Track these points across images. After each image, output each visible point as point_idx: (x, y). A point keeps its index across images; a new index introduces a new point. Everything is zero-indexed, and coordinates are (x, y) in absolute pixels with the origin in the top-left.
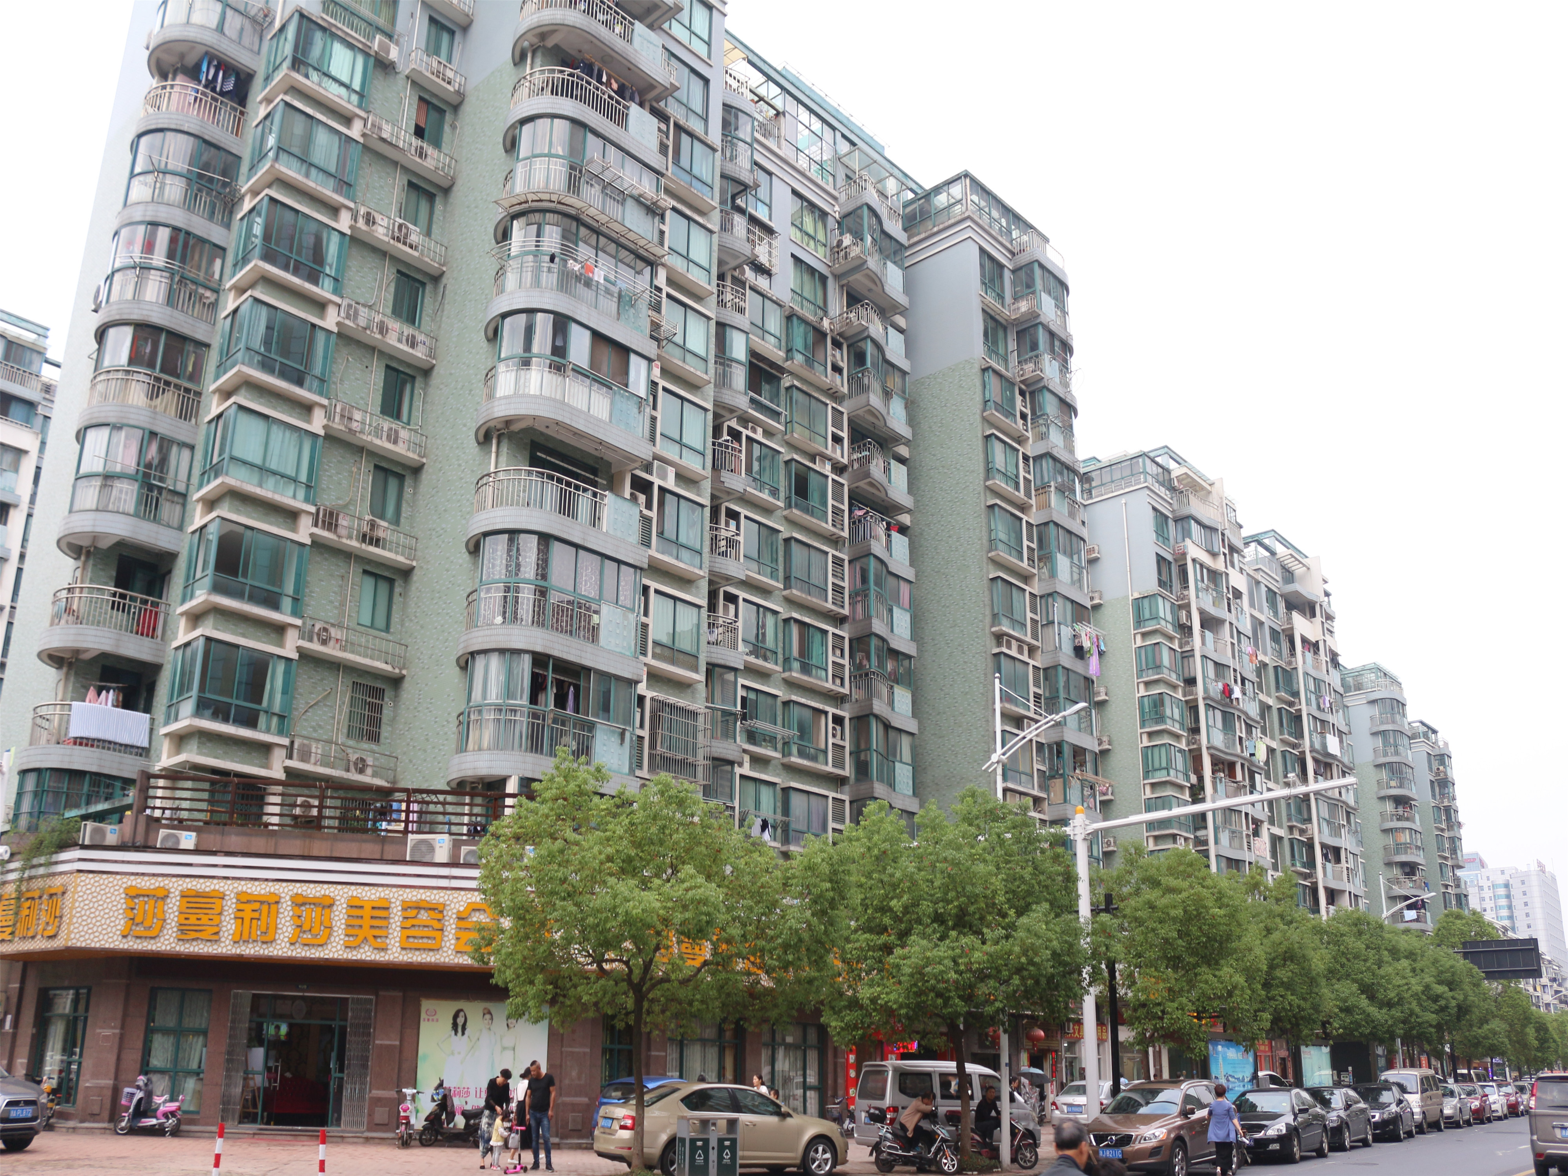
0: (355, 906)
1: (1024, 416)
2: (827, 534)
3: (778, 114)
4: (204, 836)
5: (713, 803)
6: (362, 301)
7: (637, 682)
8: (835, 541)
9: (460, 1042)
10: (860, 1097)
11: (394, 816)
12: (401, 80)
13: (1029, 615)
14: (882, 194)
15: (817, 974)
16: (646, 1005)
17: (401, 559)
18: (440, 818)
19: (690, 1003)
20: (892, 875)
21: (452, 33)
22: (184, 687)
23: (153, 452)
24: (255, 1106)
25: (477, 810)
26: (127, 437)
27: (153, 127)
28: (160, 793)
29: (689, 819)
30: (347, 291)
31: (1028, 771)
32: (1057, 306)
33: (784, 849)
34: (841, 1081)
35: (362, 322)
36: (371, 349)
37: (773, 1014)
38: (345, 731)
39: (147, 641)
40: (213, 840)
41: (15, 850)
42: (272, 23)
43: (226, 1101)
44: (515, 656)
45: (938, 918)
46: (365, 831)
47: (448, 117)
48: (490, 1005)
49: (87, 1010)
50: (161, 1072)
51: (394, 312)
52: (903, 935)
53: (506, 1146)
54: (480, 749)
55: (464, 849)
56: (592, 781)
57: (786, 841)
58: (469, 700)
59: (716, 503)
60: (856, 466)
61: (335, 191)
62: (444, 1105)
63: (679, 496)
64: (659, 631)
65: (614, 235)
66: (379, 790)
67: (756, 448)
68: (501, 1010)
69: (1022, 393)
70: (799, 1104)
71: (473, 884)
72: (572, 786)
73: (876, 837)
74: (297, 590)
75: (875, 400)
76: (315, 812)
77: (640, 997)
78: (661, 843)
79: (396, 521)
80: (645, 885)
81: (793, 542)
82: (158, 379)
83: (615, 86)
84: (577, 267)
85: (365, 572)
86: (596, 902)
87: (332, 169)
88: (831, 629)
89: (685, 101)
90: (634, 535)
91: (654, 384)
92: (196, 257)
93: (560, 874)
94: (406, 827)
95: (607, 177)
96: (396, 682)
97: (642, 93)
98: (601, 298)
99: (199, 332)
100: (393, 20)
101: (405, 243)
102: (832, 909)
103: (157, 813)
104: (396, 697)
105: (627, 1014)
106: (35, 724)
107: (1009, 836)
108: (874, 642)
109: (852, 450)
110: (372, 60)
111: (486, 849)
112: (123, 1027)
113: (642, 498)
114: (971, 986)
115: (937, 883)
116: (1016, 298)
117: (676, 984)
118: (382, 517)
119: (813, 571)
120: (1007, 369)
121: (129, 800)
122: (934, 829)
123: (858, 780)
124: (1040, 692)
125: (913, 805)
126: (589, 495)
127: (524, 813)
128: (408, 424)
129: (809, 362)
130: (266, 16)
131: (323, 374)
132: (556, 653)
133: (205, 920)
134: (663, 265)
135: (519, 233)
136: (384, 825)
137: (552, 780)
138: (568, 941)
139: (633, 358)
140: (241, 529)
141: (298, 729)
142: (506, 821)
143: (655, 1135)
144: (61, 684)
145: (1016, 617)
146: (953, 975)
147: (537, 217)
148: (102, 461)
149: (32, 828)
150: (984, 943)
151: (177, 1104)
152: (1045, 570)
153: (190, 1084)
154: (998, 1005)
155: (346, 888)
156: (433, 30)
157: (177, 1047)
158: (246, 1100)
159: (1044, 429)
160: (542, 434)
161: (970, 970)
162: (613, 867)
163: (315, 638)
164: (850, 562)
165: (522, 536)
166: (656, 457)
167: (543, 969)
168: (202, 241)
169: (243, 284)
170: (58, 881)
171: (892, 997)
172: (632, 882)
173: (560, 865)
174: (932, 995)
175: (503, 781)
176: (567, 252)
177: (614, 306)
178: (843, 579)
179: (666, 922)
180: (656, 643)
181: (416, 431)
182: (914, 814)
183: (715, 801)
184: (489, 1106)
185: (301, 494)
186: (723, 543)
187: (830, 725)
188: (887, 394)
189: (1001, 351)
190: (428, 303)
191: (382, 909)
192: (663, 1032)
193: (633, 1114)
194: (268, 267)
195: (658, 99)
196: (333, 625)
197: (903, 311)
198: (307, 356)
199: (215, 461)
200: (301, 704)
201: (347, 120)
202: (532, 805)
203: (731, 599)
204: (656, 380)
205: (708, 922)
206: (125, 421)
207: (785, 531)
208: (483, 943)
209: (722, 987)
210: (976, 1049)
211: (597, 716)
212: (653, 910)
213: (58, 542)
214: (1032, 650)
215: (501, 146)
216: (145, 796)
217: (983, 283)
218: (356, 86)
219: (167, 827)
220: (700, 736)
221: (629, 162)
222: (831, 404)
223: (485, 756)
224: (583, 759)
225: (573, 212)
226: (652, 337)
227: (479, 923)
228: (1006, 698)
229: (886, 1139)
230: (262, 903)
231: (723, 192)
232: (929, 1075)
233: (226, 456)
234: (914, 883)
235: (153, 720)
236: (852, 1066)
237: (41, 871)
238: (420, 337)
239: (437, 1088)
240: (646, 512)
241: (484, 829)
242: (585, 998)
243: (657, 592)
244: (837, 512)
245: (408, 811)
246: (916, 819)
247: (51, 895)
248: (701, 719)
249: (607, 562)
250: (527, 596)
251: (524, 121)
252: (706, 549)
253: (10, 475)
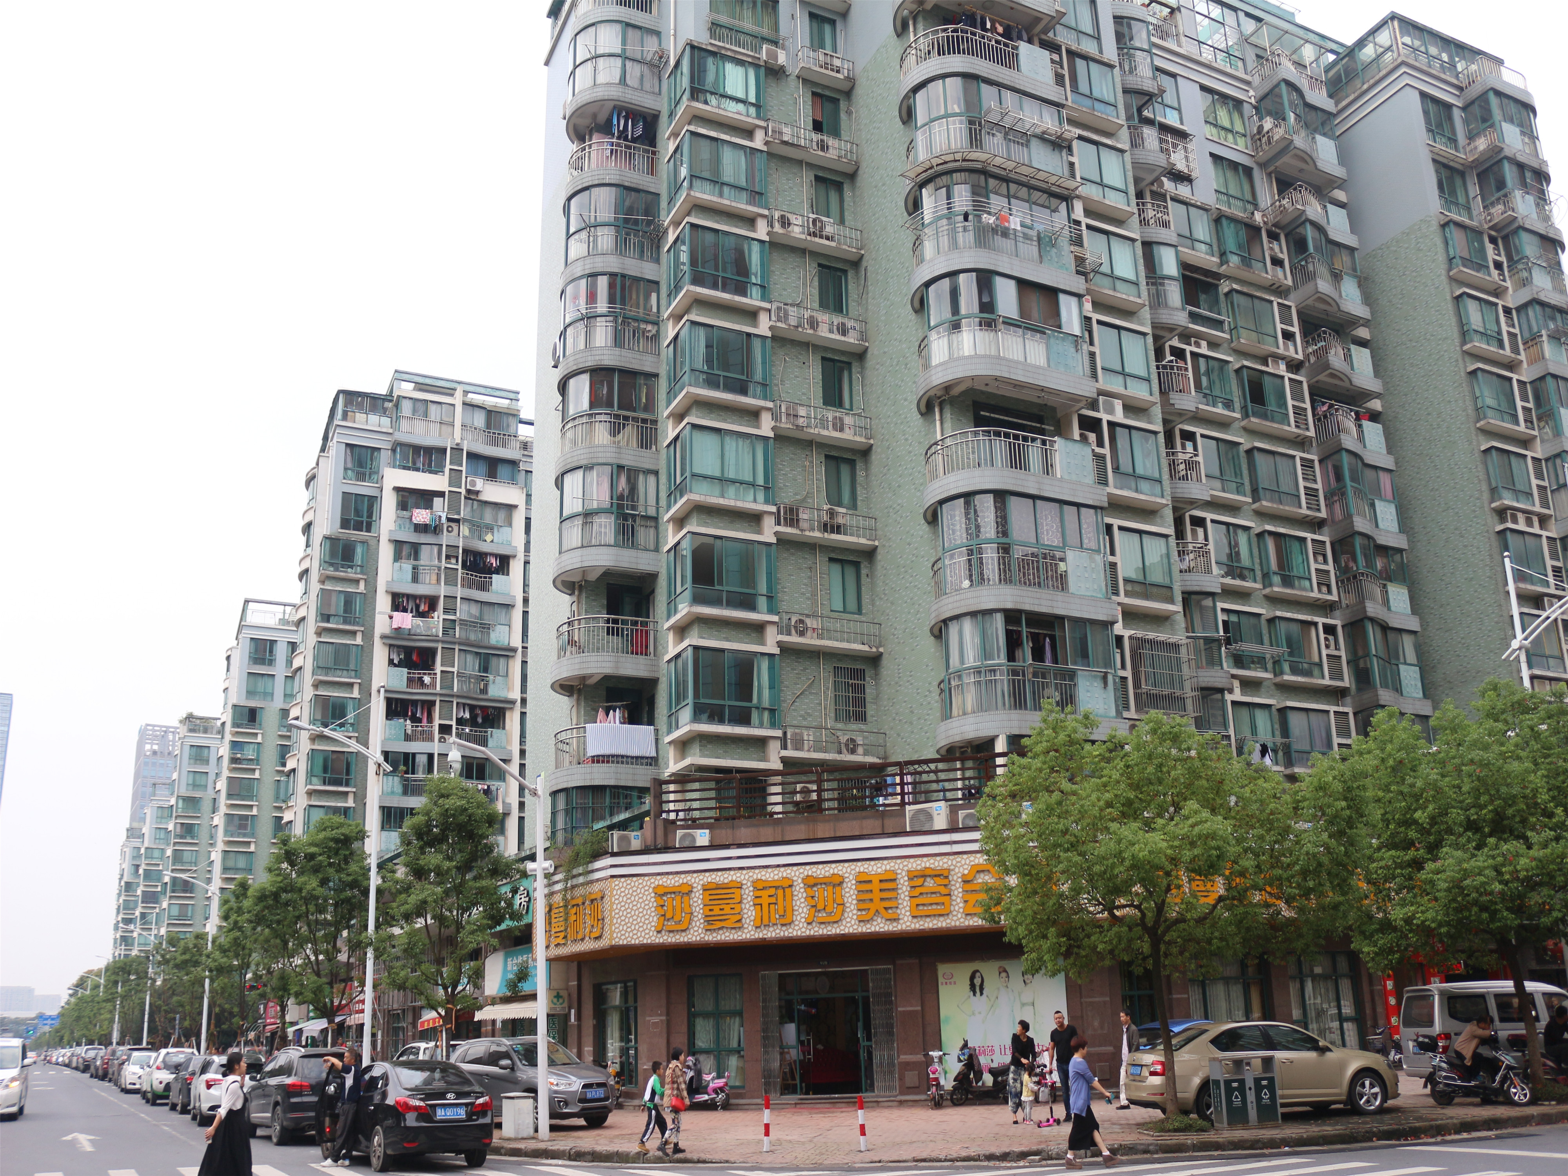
0: (863, 881)
1: (1498, 266)
2: (1292, 437)
3: (1173, 11)
4: (717, 831)
5: (1209, 734)
6: (790, 301)
7: (1112, 623)
8: (1301, 443)
9: (979, 1002)
10: (1405, 1025)
11: (890, 790)
12: (792, 82)
13: (1534, 482)
14: (1300, 65)
15: (1341, 899)
16: (1163, 947)
17: (863, 541)
18: (934, 786)
19: (1209, 942)
20: (1412, 786)
21: (833, 23)
22: (680, 696)
23: (623, 483)
24: (794, 1079)
25: (969, 774)
26: (598, 475)
27: (580, 187)
28: (672, 797)
29: (1186, 754)
30: (774, 295)
31: (1556, 653)
32: (1523, 133)
33: (1288, 771)
34: (1380, 1009)
35: (793, 321)
36: (805, 345)
37: (1299, 944)
38: (833, 715)
39: (641, 659)
40: (724, 834)
41: (558, 863)
42: (667, 62)
43: (767, 1075)
44: (987, 617)
45: (1472, 826)
46: (864, 808)
47: (843, 105)
48: (1006, 964)
49: (636, 1001)
50: (707, 1052)
51: (822, 305)
52: (1433, 849)
53: (1037, 1101)
54: (964, 714)
55: (962, 814)
56: (1082, 730)
57: (1289, 763)
58: (948, 667)
59: (1169, 427)
60: (1313, 359)
61: (749, 203)
62: (971, 1064)
63: (1129, 428)
64: (1127, 568)
65: (1024, 179)
66: (872, 767)
67: (1202, 361)
68: (1015, 968)
69: (1493, 240)
70: (1337, 1037)
71: (975, 847)
72: (1062, 737)
73: (1389, 747)
74: (770, 588)
75: (1324, 286)
76: (814, 796)
77: (1156, 941)
78: (1160, 781)
79: (854, 506)
80: (1148, 826)
81: (1256, 453)
82: (617, 416)
83: (1000, 29)
84: (992, 220)
85: (831, 560)
86: (1101, 850)
87: (743, 183)
88: (1309, 536)
89: (1073, 25)
90: (1090, 477)
91: (1088, 319)
92: (634, 296)
93: (1061, 826)
94: (903, 799)
95: (1007, 123)
96: (875, 660)
97: (1029, 28)
98: (1020, 245)
99: (646, 364)
100: (776, 27)
101: (821, 237)
102: (1351, 828)
103: (672, 816)
104: (877, 676)
105: (1145, 959)
106: (557, 749)
107: (1544, 727)
108: (1358, 542)
109: (1306, 343)
110: (763, 70)
111: (984, 810)
112: (668, 1014)
113: (1092, 437)
114: (1521, 896)
115: (1465, 788)
116: (1471, 137)
117: (1192, 923)
118: (840, 505)
119: (1281, 478)
120: (1471, 218)
121: (646, 807)
122: (1454, 730)
123: (1359, 689)
124: (1559, 564)
125: (1425, 709)
126: (1038, 443)
127: (1017, 770)
128: (851, 410)
129: (1246, 262)
130: (661, 57)
131: (765, 378)
132: (1027, 607)
133: (727, 910)
134: (1078, 197)
135: (929, 201)
136: (881, 800)
137: (1040, 733)
138: (1077, 891)
139: (1062, 297)
140: (710, 540)
141: (789, 720)
142: (999, 781)
143: (1188, 1079)
144: (574, 709)
145: (1519, 487)
146: (1497, 887)
147: (945, 180)
148: (580, 501)
149: (568, 842)
150: (1529, 848)
151: (724, 1080)
152: (1547, 429)
153: (733, 1062)
154: (1556, 914)
155: (853, 865)
156: (815, 25)
157: (718, 1029)
158: (785, 1073)
159: (1525, 274)
160: (982, 392)
161: (1517, 879)
162: (1114, 812)
163: (793, 631)
164: (1320, 461)
165: (978, 497)
166: (1101, 393)
167: (1054, 923)
168: (637, 280)
169: (679, 311)
170: (596, 887)
171: (1430, 915)
172: (1135, 825)
173: (1059, 817)
174: (1475, 909)
175: (991, 742)
176: (979, 207)
177: (1035, 250)
178: (1315, 481)
179: (1174, 861)
180: (1127, 581)
181: (859, 415)
182: (1427, 717)
183: (1211, 732)
184: (1016, 1062)
185: (761, 496)
186: (1182, 466)
187: (1322, 636)
188: (1337, 277)
189: (1461, 200)
190: (852, 288)
191: (889, 881)
192: (1184, 973)
193: (1162, 1059)
194: (699, 290)
195: (1045, 31)
196: (808, 616)
197: (1341, 184)
198: (746, 366)
199: (678, 482)
200: (788, 696)
201: (749, 133)
202: (1024, 761)
203: (1199, 522)
204: (1089, 315)
205: (1218, 857)
206: (595, 461)
207: (1245, 442)
208: (993, 903)
209: (1241, 922)
210: (1534, 965)
211: (1075, 663)
212: (1160, 851)
213: (554, 582)
214: (1543, 520)
215: (898, 119)
216: (660, 802)
217: (1429, 130)
218: (752, 99)
219: (683, 827)
220: (1185, 668)
221: (1027, 102)
222: (1276, 300)
223: (971, 719)
224: (1069, 708)
225: (979, 166)
226: (1078, 272)
227: (987, 883)
228: (1520, 577)
229: (1441, 1069)
230: (777, 888)
231: (1127, 107)
232: (1482, 997)
233: (688, 474)
234: (1438, 791)
235: (656, 731)
236: (1391, 993)
237: (581, 880)
238: (850, 324)
239: (962, 1049)
240: (1098, 450)
241: (979, 791)
242: (1100, 947)
243: (1121, 528)
244: (1299, 412)
245: (902, 784)
246: (1432, 722)
247: (592, 901)
248: (1183, 650)
249: (1066, 507)
250: (991, 555)
251: (916, 89)
252: (1166, 476)
253: (506, 530)
